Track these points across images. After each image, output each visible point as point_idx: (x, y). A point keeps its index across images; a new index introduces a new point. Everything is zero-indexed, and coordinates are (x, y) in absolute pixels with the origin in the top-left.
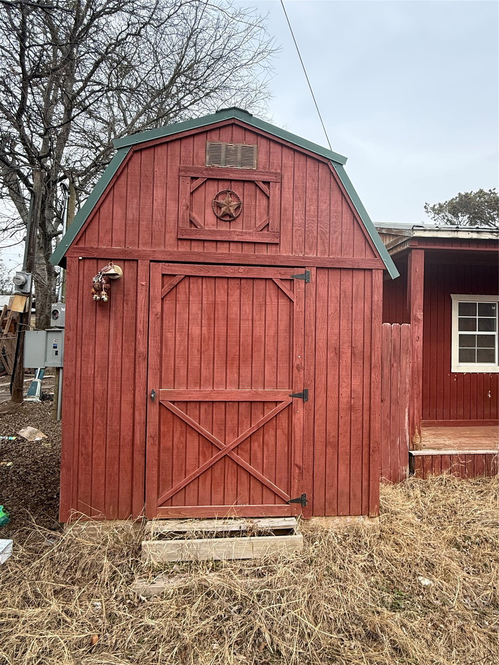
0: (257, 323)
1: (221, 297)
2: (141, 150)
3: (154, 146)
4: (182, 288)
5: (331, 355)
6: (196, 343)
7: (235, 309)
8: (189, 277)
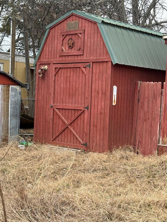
0: (77, 83)
1: (69, 74)
2: (52, 28)
3: (55, 26)
4: (60, 72)
5: (96, 94)
6: (62, 90)
7: (72, 78)
8: (62, 68)
